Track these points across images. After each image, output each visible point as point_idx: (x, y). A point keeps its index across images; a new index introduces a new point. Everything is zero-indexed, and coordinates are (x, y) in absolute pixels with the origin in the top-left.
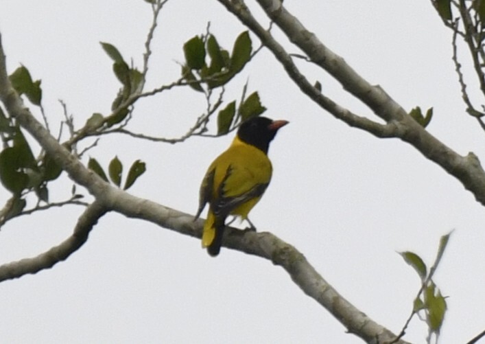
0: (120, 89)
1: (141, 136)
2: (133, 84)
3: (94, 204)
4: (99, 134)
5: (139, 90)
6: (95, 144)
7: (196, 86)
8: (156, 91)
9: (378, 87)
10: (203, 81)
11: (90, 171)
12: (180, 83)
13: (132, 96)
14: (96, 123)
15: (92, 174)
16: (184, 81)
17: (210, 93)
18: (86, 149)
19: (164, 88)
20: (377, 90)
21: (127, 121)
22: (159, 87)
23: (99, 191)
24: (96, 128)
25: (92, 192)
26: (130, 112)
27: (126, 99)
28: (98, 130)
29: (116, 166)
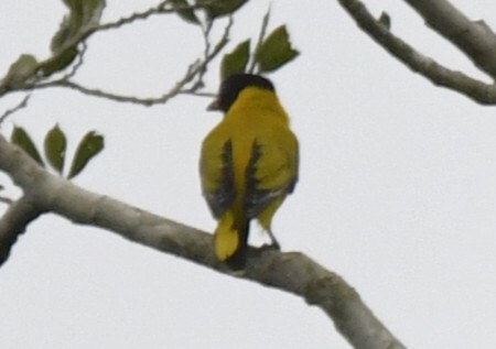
0: (65, 18)
1: (98, 93)
2: (86, 8)
3: (23, 200)
4: (31, 87)
5: (95, 18)
6: (23, 104)
7: (188, 14)
8: (122, 22)
9: (481, 23)
10: (198, 6)
11: (15, 148)
12: (161, 10)
13: (84, 29)
14: (25, 71)
15: (18, 152)
16: (168, 7)
17: (210, 26)
18: (8, 113)
19: (135, 17)
20: (480, 28)
21: (75, 68)
22: (128, 15)
23: (30, 179)
24: (25, 79)
25: (18, 182)
26: (82, 54)
27: (75, 33)
28: (29, 82)
29: (56, 140)
